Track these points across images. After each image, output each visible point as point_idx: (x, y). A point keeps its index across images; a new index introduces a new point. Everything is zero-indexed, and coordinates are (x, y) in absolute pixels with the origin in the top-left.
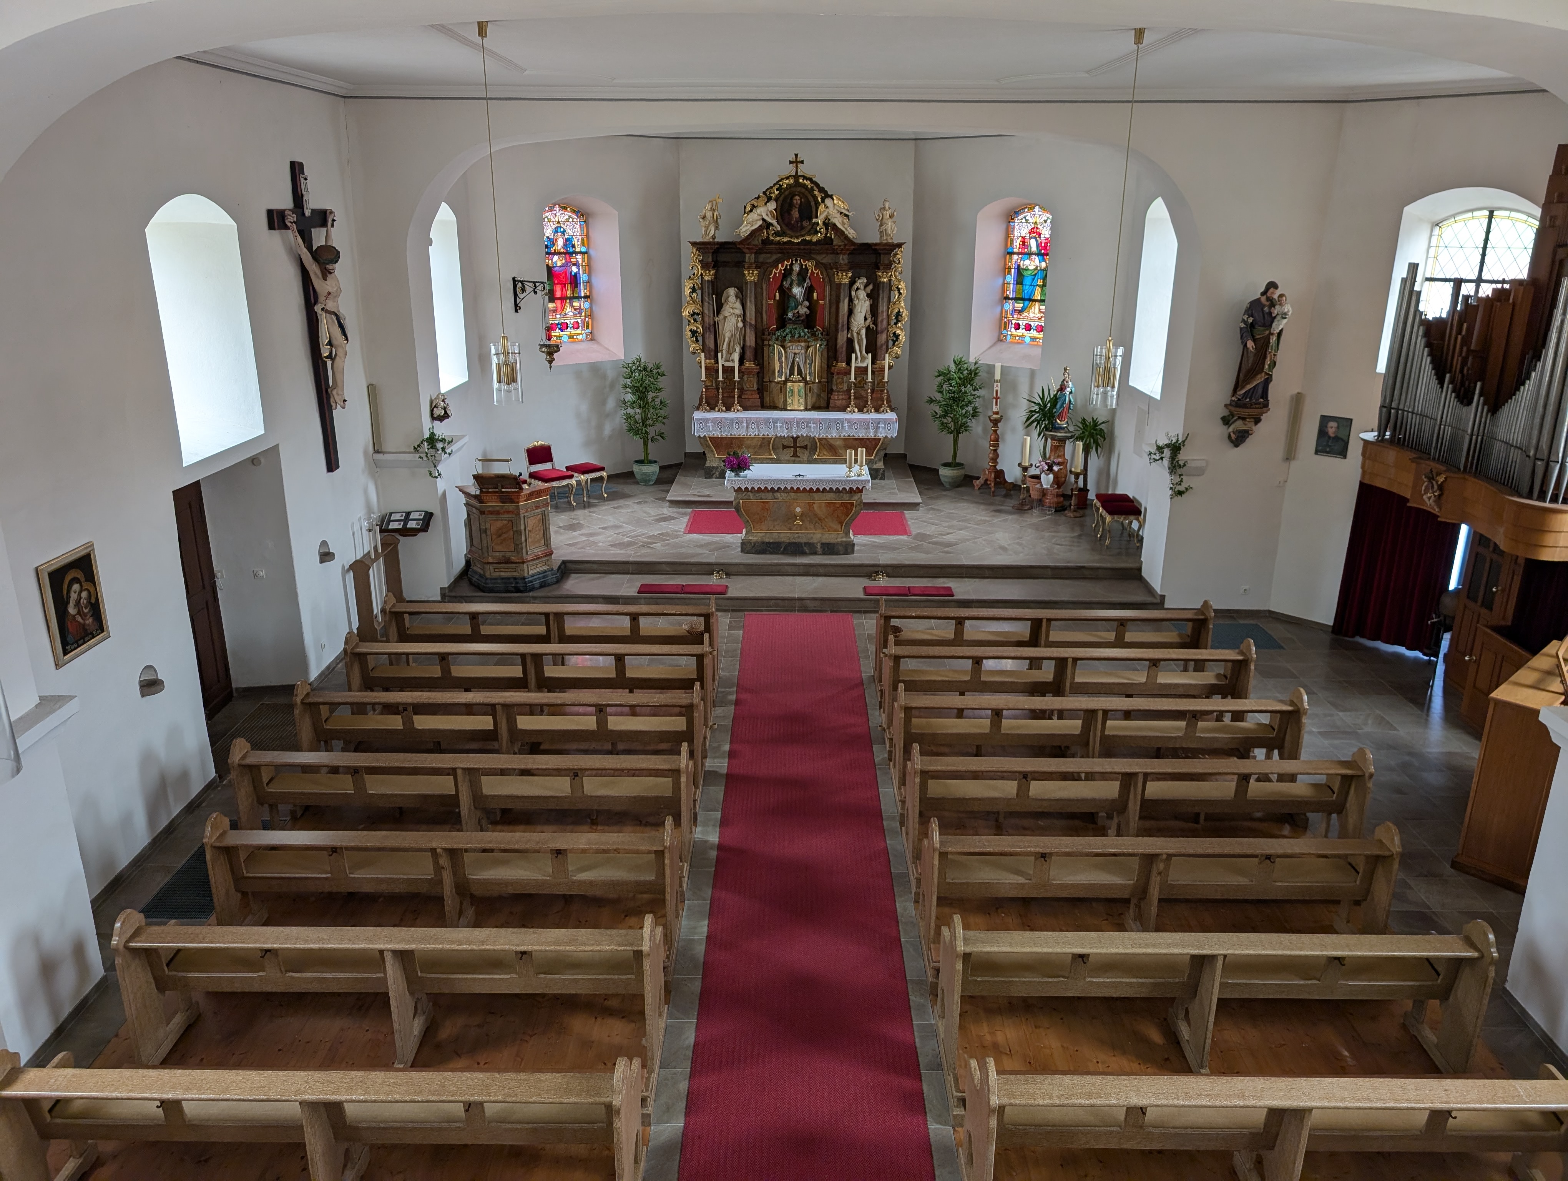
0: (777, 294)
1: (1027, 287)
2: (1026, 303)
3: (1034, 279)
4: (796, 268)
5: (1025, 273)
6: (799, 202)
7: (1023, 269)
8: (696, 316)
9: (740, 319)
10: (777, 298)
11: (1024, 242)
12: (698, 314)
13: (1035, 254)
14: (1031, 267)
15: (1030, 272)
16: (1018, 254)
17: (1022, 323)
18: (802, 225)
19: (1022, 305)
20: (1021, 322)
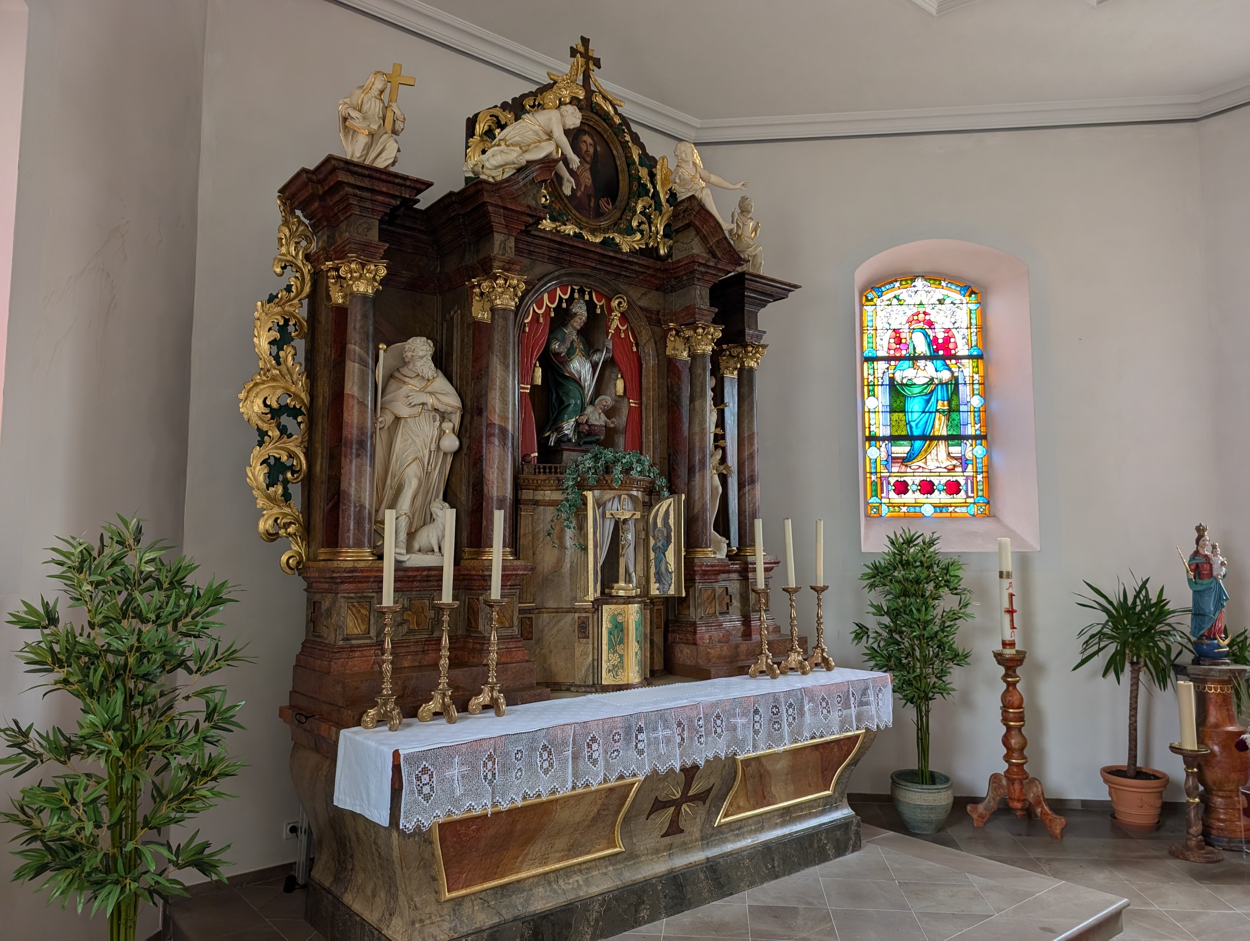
1: (915, 416)
2: (918, 444)
3: (928, 402)
5: (908, 391)
7: (902, 385)
11: (898, 340)
13: (925, 358)
14: (921, 380)
15: (916, 390)
16: (888, 359)
17: (913, 481)
19: (907, 449)
20: (909, 480)
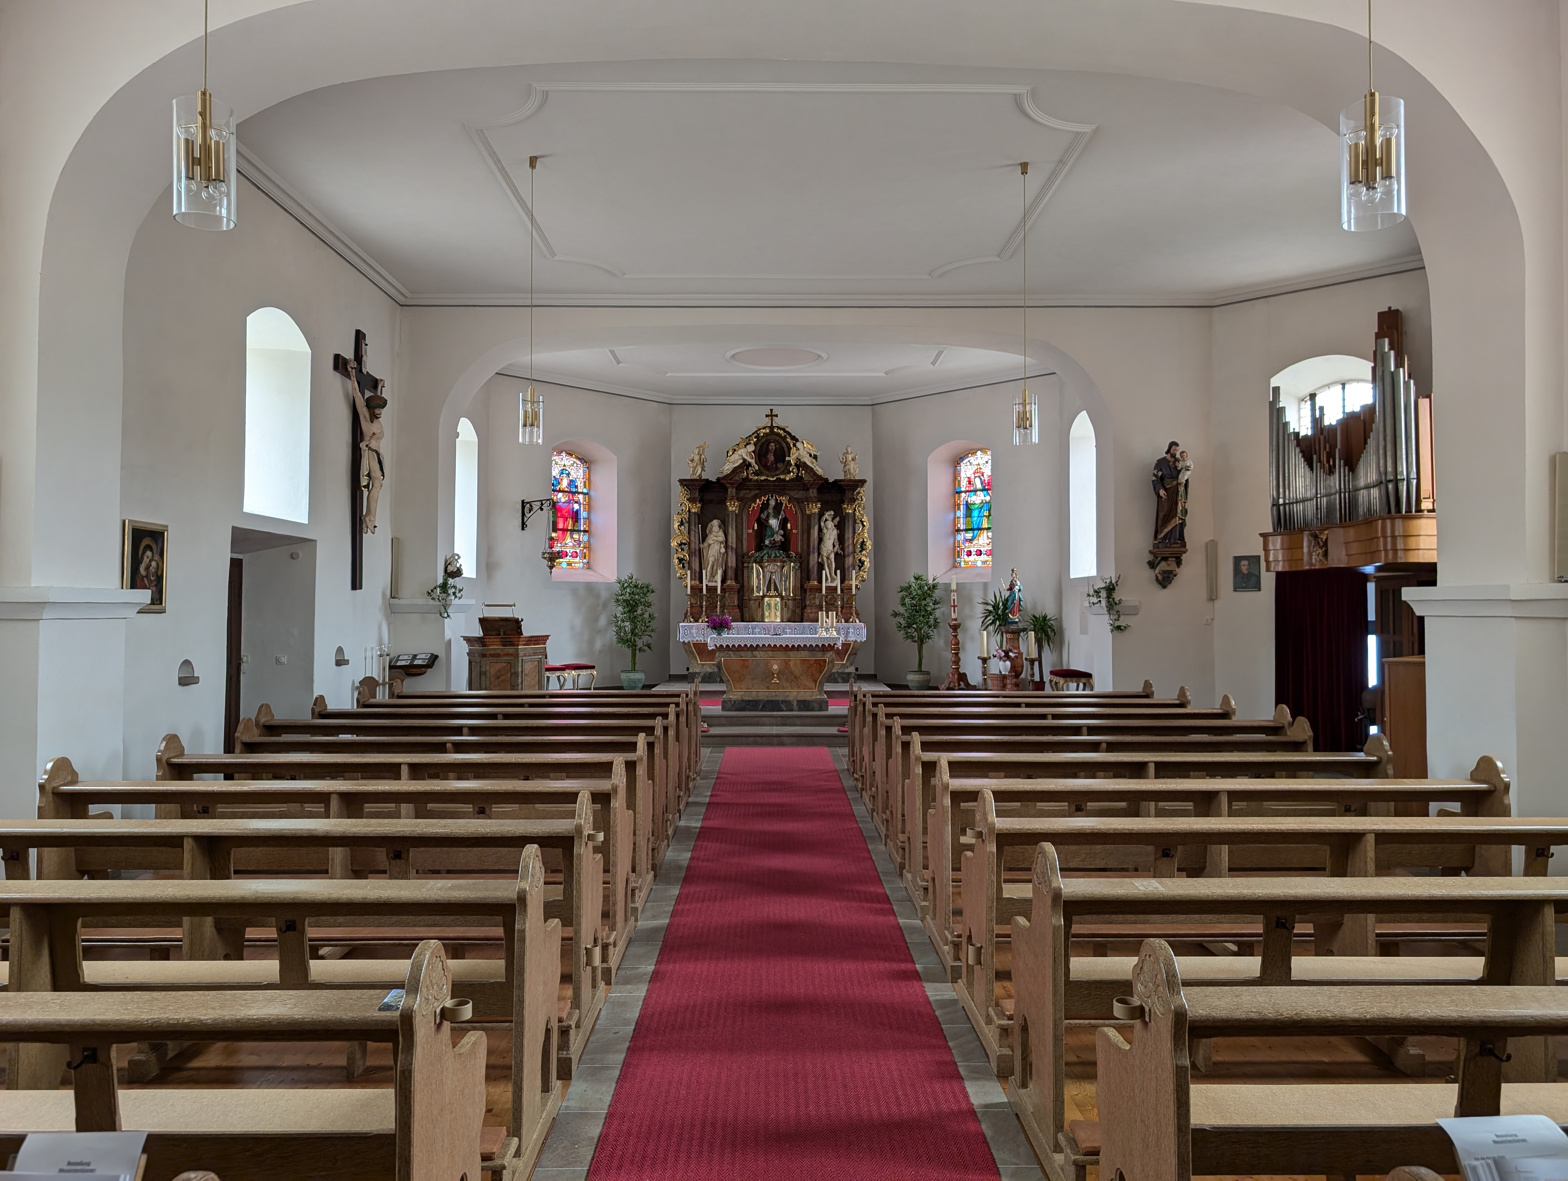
0: (756, 525)
1: (975, 518)
2: (976, 532)
3: (980, 512)
4: (772, 503)
5: (972, 507)
6: (774, 448)
7: (971, 504)
8: (683, 546)
9: (722, 545)
10: (756, 528)
11: (970, 482)
12: (685, 544)
13: (980, 490)
14: (978, 502)
15: (976, 506)
16: (966, 492)
17: (973, 550)
18: (776, 466)
19: (972, 535)
20: (972, 550)
